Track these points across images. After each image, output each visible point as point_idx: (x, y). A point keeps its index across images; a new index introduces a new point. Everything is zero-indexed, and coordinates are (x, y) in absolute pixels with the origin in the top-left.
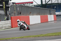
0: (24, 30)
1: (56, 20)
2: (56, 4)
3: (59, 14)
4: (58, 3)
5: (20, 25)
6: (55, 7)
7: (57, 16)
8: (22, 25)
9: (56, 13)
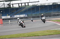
0: (23, 27)
1: (3, 24)
2: (3, 8)
3: (5, 18)
4: (4, 8)
5: (20, 22)
6: (2, 11)
7: (3, 19)
8: (22, 23)
9: (2, 17)
